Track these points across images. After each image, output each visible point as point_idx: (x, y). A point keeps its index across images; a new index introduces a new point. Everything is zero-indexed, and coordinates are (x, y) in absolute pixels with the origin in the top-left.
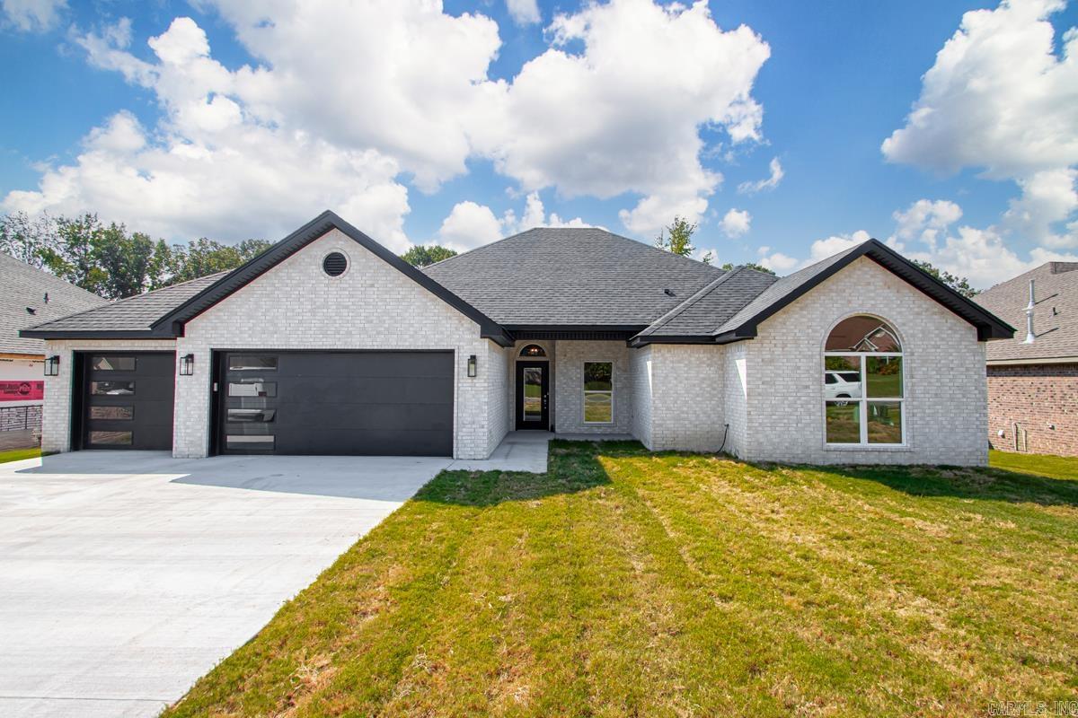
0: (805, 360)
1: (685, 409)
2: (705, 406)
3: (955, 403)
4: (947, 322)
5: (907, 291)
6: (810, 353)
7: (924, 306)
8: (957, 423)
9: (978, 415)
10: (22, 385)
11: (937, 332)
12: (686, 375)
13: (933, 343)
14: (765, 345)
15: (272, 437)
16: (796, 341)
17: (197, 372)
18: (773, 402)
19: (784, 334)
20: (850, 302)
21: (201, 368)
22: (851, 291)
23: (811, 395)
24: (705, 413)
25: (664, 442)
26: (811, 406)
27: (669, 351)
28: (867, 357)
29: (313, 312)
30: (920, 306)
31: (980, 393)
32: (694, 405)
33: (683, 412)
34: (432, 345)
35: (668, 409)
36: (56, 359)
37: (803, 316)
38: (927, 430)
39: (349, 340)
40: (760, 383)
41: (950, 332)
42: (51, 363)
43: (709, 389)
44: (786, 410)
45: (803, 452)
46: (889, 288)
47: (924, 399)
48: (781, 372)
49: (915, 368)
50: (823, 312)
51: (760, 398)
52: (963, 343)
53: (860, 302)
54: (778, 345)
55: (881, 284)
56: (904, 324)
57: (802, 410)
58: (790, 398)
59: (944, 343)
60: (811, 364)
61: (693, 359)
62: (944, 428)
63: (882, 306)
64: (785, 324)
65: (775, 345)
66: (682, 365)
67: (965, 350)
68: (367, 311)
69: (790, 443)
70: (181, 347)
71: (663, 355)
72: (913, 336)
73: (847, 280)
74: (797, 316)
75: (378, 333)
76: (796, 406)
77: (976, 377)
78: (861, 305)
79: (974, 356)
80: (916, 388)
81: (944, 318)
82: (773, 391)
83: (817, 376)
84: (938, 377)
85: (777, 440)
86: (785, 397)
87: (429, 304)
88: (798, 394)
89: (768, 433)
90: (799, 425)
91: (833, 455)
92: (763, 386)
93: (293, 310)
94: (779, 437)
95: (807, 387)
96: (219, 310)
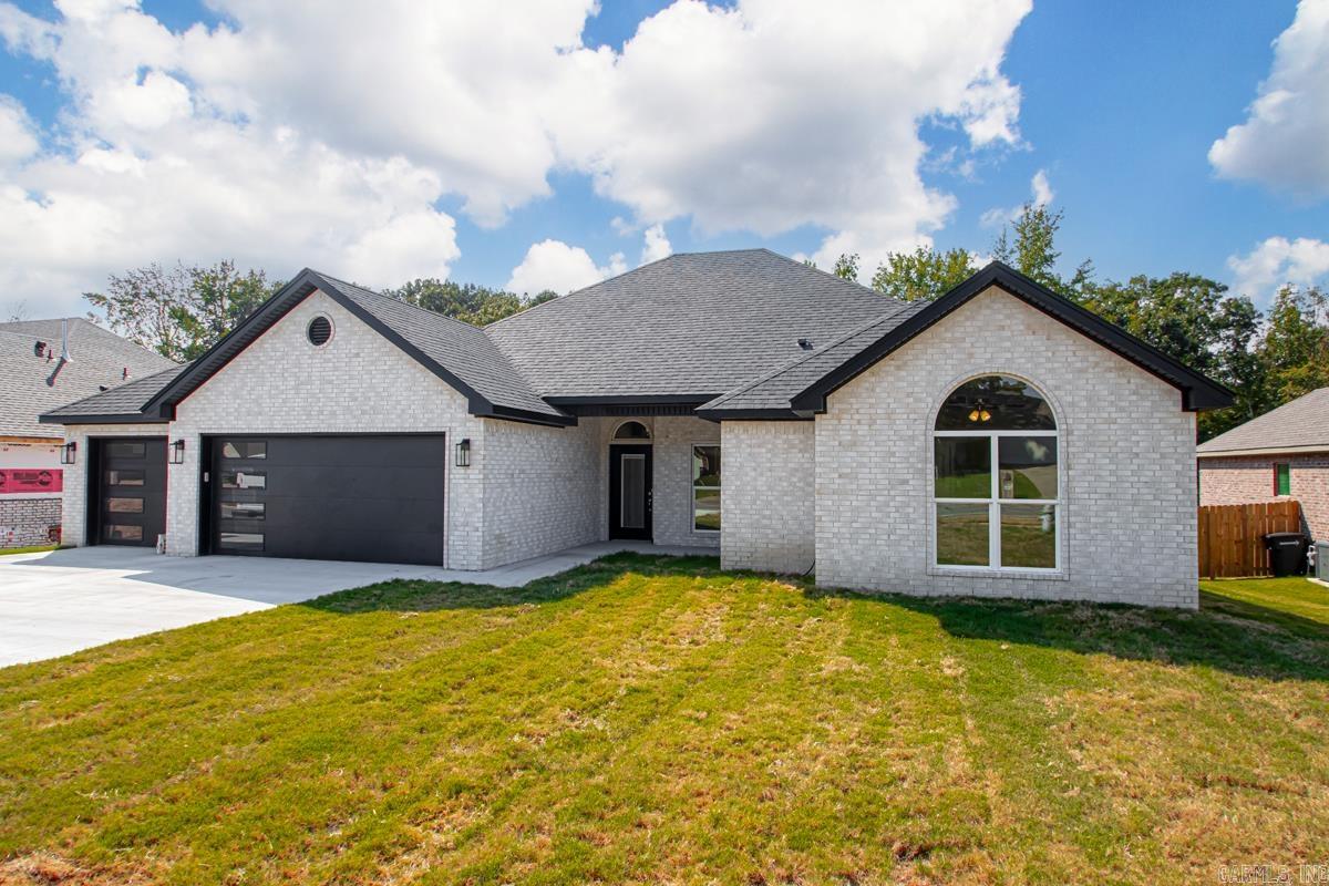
0: (902, 443)
1: (768, 513)
2: (796, 508)
3: (1140, 508)
4: (1129, 382)
5: (1064, 337)
6: (911, 433)
7: (1091, 359)
8: (1143, 538)
9: (1180, 528)
10: (41, 474)
11: (1113, 398)
12: (769, 465)
13: (1106, 415)
14: (843, 422)
15: (261, 536)
16: (889, 415)
17: (187, 459)
18: (854, 503)
19: (871, 406)
20: (971, 355)
21: (190, 456)
22: (973, 339)
23: (911, 493)
24: (796, 518)
25: (737, 559)
26: (911, 510)
27: (746, 431)
28: (1000, 438)
29: (297, 388)
30: (1084, 359)
31: (1184, 493)
32: (780, 508)
33: (764, 517)
34: (421, 428)
35: (743, 512)
36: (73, 446)
37: (900, 379)
38: (1093, 549)
39: (333, 421)
40: (836, 475)
41: (1134, 398)
42: (68, 450)
43: (801, 484)
44: (873, 515)
45: (897, 577)
46: (1034, 333)
47: (1088, 502)
48: (866, 460)
49: (1074, 454)
50: (930, 372)
51: (836, 497)
52: (1155, 415)
53: (989, 356)
54: (863, 422)
55: (1022, 327)
56: (1057, 388)
57: (897, 515)
58: (878, 498)
59: (1124, 415)
60: (912, 449)
61: (779, 441)
62: (1121, 546)
63: (1023, 360)
64: (873, 390)
65: (859, 422)
66: (764, 450)
67: (1159, 426)
68: (352, 386)
69: (877, 563)
70: (173, 431)
71: (737, 437)
72: (1072, 404)
73: (968, 323)
74: (891, 379)
75: (364, 412)
76: (889, 510)
77: (1179, 467)
78: (989, 361)
79: (1175, 434)
80: (1074, 484)
81: (1124, 376)
82: (854, 487)
83: (920, 466)
84: (1114, 467)
85: (859, 558)
86: (872, 497)
87: (418, 375)
88: (892, 493)
89: (845, 547)
90: (892, 537)
91: (941, 583)
92: (840, 481)
93: (277, 387)
94: (862, 553)
95: (905, 482)
96: (207, 390)
